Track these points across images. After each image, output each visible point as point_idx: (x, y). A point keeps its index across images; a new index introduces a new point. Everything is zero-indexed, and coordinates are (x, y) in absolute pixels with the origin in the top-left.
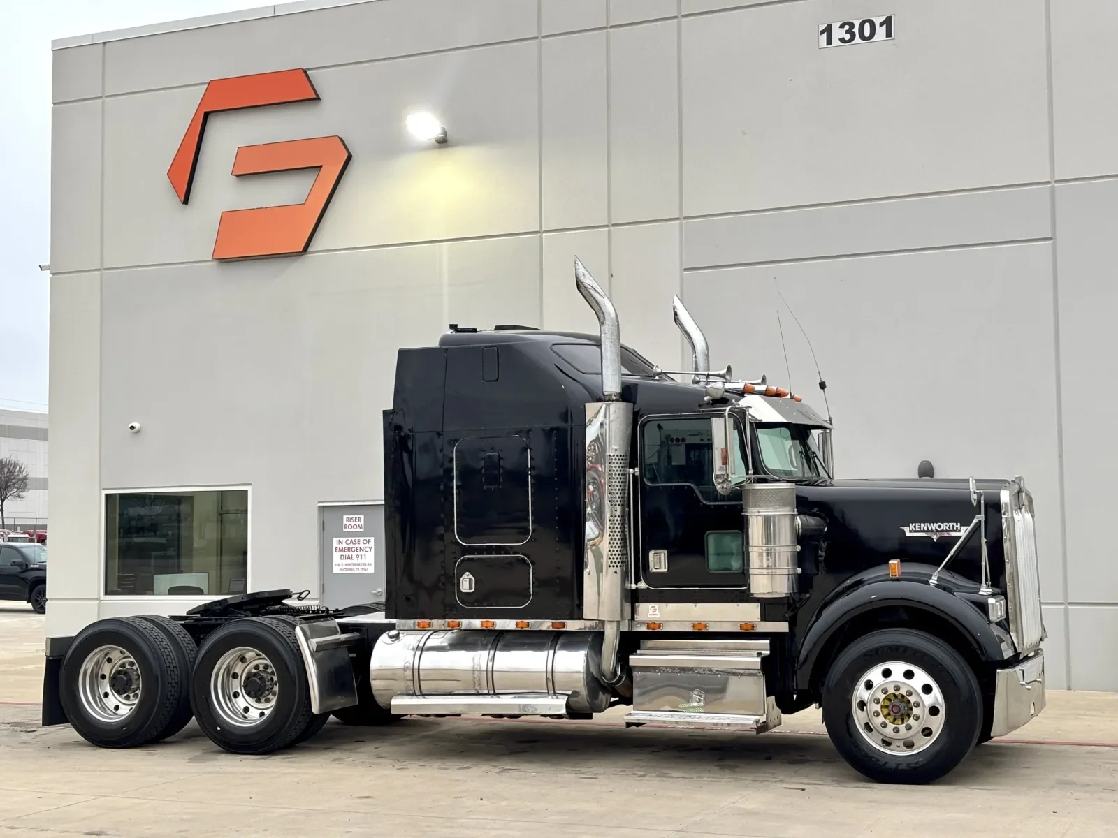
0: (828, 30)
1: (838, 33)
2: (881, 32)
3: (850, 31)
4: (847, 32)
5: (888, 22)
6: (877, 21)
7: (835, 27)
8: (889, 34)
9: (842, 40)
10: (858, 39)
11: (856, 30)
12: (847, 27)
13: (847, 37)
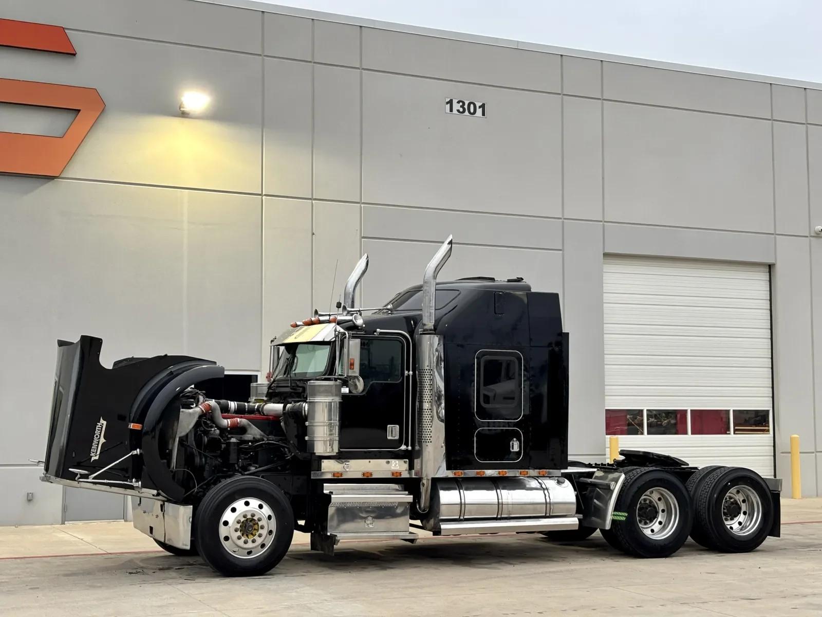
0: (451, 102)
1: (456, 106)
2: (479, 111)
3: (462, 106)
4: (461, 107)
5: (483, 106)
6: (478, 104)
7: (455, 102)
8: (483, 114)
9: (458, 111)
10: (467, 113)
11: (466, 107)
12: (461, 104)
13: (461, 110)
